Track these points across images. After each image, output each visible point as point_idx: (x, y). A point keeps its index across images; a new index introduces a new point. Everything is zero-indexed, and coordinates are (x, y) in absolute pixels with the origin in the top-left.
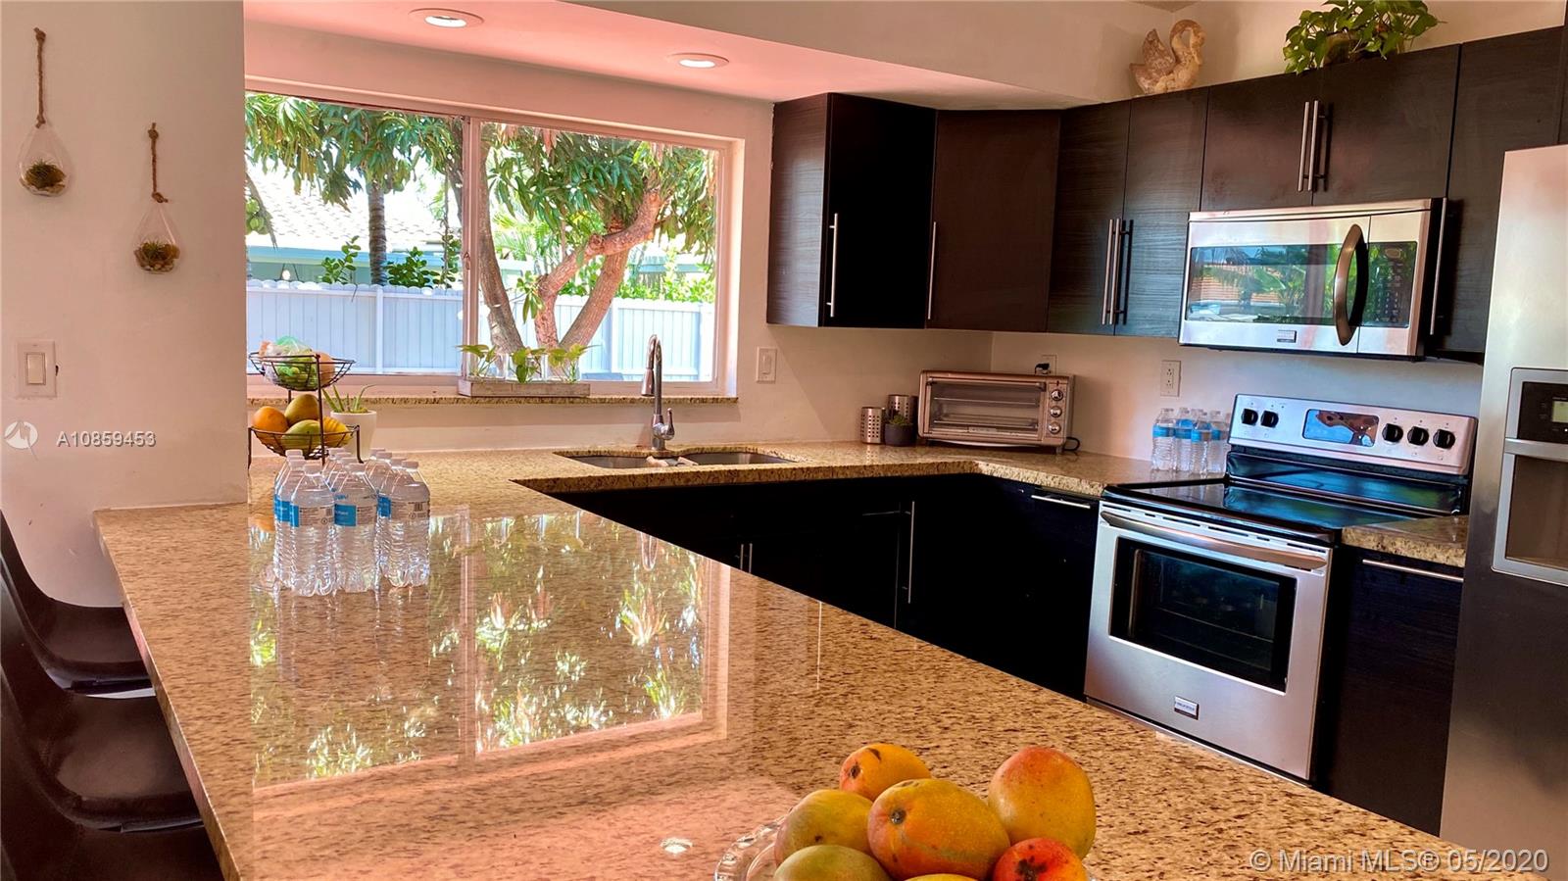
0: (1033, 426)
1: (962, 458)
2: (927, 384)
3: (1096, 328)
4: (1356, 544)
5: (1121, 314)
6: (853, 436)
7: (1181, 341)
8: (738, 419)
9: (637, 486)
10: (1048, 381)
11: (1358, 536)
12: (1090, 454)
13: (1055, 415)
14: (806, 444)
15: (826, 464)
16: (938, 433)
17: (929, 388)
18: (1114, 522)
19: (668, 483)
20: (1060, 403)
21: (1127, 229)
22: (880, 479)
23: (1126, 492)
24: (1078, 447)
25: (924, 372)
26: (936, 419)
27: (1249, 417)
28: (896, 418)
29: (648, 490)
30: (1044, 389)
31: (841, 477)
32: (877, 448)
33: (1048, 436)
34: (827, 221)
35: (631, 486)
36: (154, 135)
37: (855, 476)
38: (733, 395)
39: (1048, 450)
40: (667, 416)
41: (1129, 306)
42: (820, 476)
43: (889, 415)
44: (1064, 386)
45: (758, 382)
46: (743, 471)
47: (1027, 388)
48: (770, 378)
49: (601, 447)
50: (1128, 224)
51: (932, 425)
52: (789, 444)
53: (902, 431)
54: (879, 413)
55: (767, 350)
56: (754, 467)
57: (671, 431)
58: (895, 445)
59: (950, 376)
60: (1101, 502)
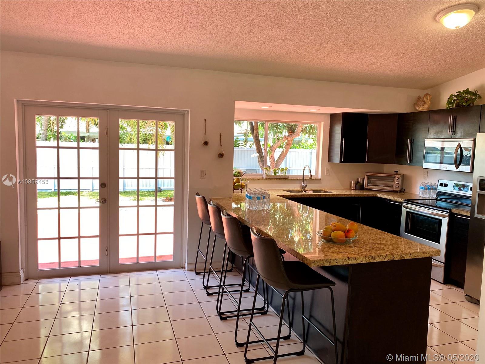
0: (392, 186)
1: (374, 193)
2: (367, 176)
3: (405, 164)
4: (454, 212)
5: (411, 161)
6: (348, 187)
7: (423, 167)
8: (321, 183)
9: (299, 197)
10: (396, 175)
11: (454, 211)
12: (406, 193)
13: (397, 183)
14: (336, 189)
15: (341, 193)
16: (369, 187)
17: (367, 177)
18: (406, 207)
19: (306, 197)
20: (399, 181)
21: (412, 141)
22: (353, 197)
23: (410, 201)
24: (404, 191)
25: (366, 173)
26: (368, 184)
27: (441, 185)
28: (359, 183)
29: (302, 198)
30: (395, 177)
31: (344, 196)
32: (354, 190)
33: (396, 188)
34: (342, 140)
35: (298, 197)
36: (221, 135)
37: (347, 196)
38: (320, 178)
39: (396, 192)
40: (305, 183)
41: (413, 158)
42: (339, 196)
43: (357, 183)
44: (400, 177)
45: (326, 175)
46: (322, 195)
47: (390, 178)
48: (329, 174)
49: (291, 189)
50: (412, 140)
51: (368, 185)
52: (333, 189)
53: (360, 186)
54: (355, 182)
55: (328, 168)
56: (324, 194)
57: (306, 186)
58: (358, 190)
59: (372, 174)
60: (403, 203)
